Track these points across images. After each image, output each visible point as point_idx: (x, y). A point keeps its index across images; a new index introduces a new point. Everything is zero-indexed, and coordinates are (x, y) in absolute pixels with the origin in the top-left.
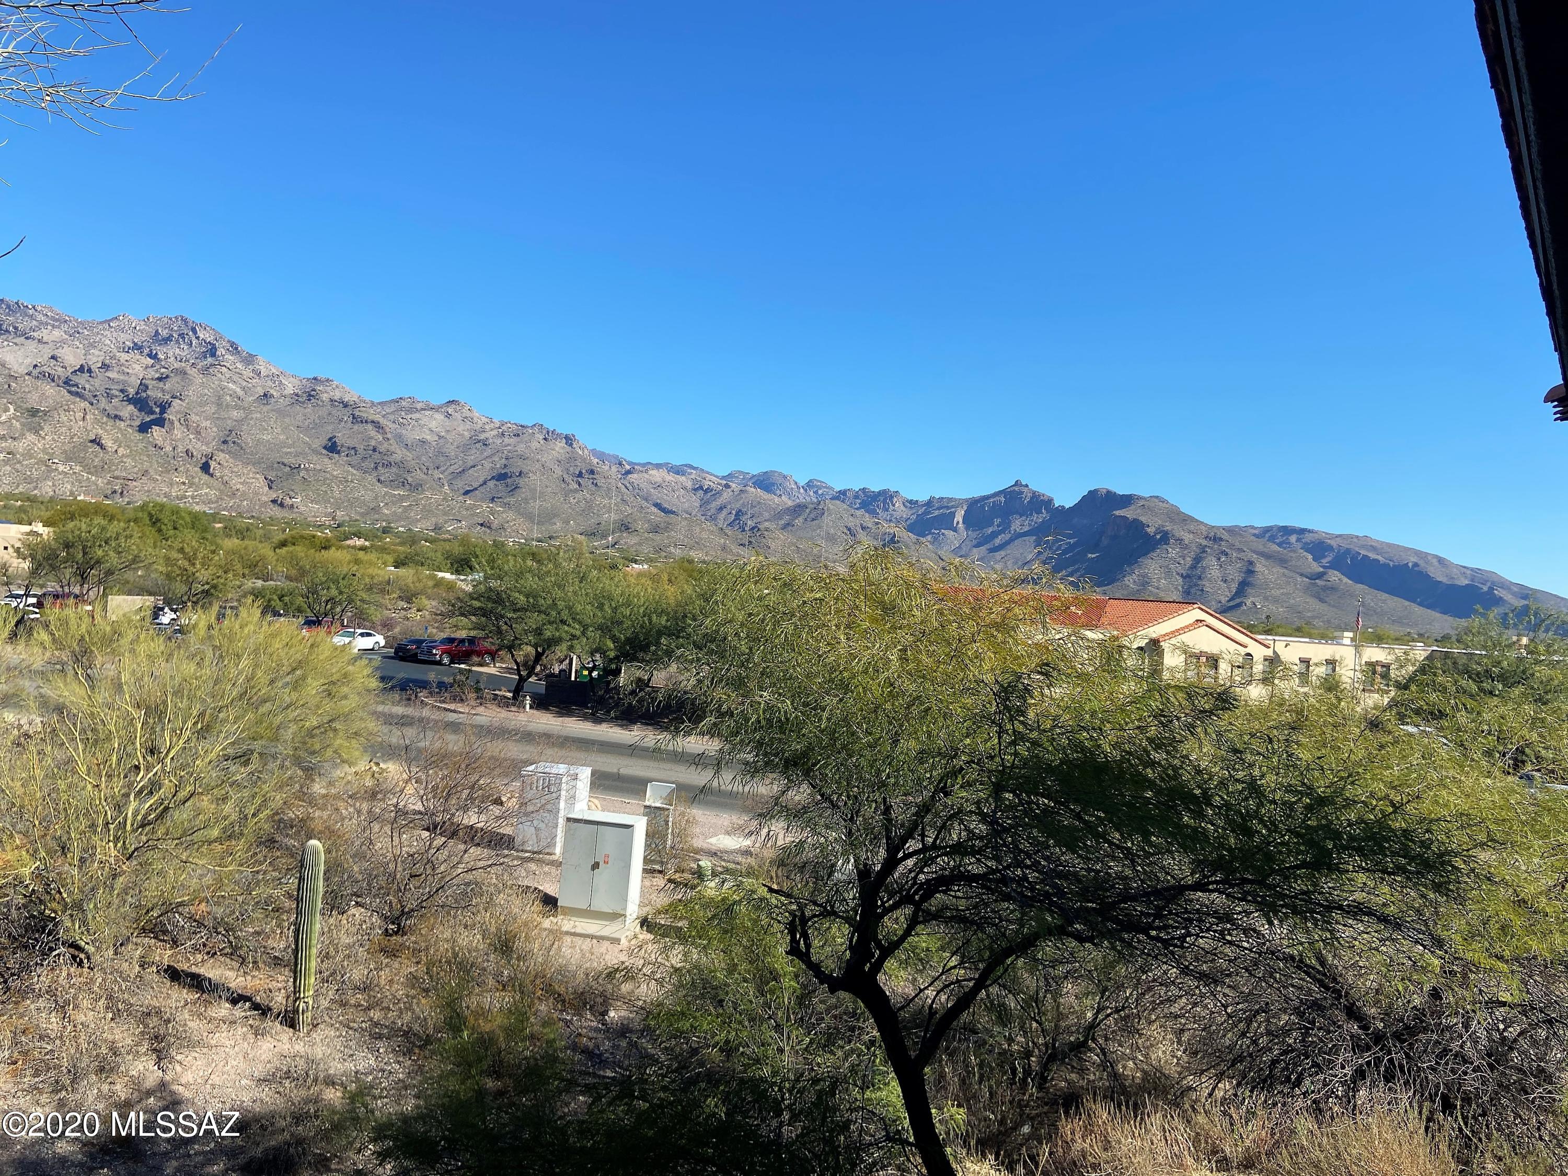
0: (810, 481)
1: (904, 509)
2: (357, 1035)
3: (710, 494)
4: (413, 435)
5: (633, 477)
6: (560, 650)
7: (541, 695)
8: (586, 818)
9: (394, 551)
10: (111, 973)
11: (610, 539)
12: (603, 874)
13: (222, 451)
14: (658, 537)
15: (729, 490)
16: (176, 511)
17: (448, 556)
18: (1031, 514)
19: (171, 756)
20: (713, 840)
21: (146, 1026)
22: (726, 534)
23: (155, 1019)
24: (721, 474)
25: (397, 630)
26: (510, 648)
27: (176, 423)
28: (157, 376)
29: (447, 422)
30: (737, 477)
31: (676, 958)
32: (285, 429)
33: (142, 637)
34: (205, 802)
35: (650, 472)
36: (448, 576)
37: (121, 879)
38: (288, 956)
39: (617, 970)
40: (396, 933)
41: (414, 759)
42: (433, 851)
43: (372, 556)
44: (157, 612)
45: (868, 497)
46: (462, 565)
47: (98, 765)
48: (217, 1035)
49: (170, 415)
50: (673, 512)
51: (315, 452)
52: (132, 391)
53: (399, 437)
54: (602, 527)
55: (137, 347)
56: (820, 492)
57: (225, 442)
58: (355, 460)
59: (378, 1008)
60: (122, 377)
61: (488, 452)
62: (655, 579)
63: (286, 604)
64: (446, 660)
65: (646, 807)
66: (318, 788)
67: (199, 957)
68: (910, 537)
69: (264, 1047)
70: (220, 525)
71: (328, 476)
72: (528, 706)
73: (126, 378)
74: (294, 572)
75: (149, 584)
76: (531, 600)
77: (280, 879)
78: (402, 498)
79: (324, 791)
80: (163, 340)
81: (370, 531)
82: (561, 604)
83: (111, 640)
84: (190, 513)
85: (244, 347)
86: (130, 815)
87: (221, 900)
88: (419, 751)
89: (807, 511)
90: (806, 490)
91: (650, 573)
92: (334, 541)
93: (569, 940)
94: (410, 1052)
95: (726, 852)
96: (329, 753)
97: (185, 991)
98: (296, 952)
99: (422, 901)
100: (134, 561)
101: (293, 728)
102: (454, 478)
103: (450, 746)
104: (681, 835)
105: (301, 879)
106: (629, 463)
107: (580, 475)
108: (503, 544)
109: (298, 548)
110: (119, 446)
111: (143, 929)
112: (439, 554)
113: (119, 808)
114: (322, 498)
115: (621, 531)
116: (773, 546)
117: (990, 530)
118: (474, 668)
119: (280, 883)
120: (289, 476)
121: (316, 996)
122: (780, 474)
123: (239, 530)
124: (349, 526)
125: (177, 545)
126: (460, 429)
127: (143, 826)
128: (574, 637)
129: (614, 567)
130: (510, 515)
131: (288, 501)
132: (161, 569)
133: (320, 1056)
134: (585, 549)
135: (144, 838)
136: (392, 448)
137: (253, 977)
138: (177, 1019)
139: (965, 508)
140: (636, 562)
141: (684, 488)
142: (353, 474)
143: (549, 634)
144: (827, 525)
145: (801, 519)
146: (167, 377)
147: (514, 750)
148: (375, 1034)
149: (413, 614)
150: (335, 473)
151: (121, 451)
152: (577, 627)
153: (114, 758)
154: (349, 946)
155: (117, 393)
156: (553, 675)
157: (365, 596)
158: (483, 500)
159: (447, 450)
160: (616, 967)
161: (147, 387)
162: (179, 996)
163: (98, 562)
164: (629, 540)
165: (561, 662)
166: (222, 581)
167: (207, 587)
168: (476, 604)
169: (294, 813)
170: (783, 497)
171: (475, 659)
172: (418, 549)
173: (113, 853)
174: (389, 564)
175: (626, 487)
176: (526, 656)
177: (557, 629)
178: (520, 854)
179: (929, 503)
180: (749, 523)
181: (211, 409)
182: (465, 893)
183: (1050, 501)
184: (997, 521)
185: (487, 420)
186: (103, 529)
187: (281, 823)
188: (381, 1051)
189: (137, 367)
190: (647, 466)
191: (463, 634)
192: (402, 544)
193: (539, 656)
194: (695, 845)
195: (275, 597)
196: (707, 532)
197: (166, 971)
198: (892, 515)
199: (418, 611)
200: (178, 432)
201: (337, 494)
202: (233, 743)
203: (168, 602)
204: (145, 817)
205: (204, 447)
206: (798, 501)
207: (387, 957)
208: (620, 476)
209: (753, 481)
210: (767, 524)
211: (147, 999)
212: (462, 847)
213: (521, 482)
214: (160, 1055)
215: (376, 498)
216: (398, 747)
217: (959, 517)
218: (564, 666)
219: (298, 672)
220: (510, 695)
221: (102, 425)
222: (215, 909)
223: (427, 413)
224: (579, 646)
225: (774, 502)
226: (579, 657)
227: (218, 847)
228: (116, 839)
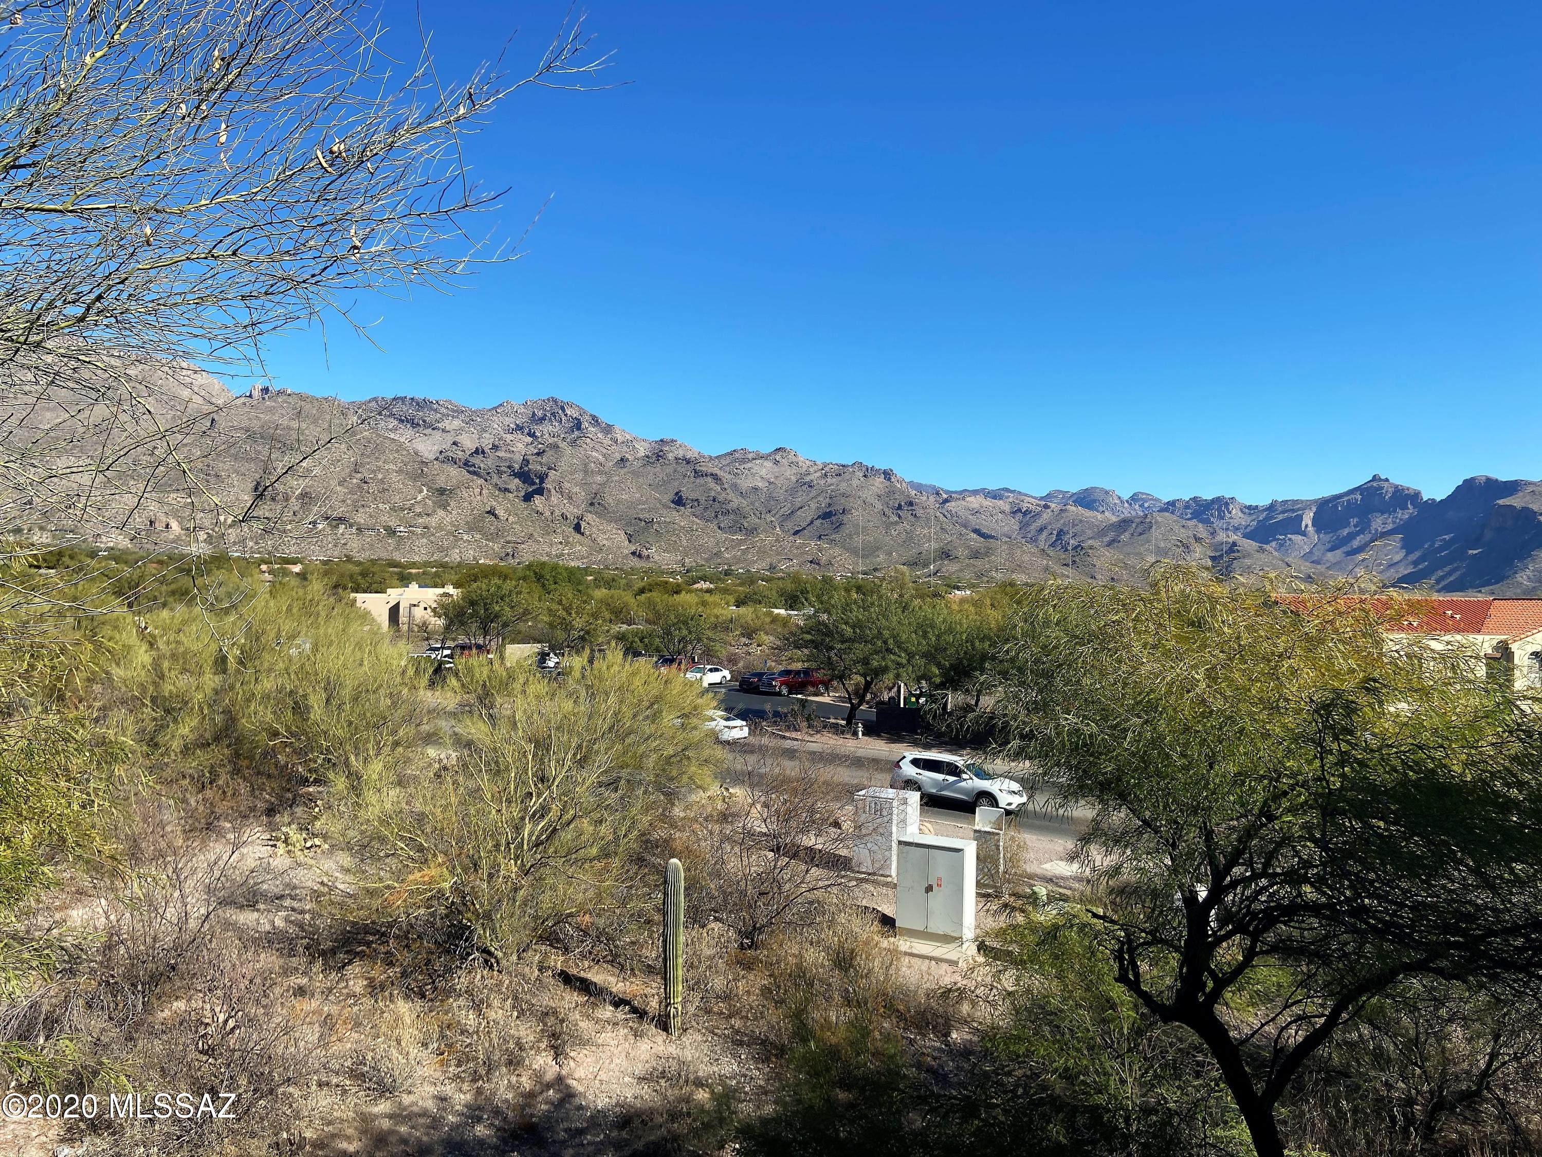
0: (1135, 494)
1: (1242, 516)
2: (721, 1041)
3: (1029, 516)
4: (745, 484)
5: (951, 505)
6: (887, 679)
7: (872, 722)
8: (916, 841)
9: (736, 592)
10: (516, 976)
11: (932, 567)
12: (936, 899)
13: (590, 512)
14: (978, 563)
15: (1049, 510)
16: (555, 567)
17: (782, 593)
18: (1395, 511)
19: (556, 784)
20: (1047, 866)
21: (545, 1025)
22: (1048, 555)
23: (553, 1019)
24: (1038, 495)
25: (741, 665)
26: (841, 678)
27: (553, 491)
28: (536, 451)
29: (776, 469)
30: (1056, 497)
31: (1008, 982)
32: (639, 487)
33: (531, 679)
34: (585, 824)
35: (968, 499)
36: (782, 612)
37: (522, 892)
38: (659, 964)
39: (950, 990)
40: (750, 947)
41: (756, 785)
42: (777, 871)
43: (715, 598)
44: (543, 657)
45: (1201, 506)
46: (792, 602)
47: (499, 792)
48: (603, 1035)
49: (548, 484)
50: (992, 537)
51: (665, 506)
52: (517, 466)
53: (735, 486)
54: (923, 556)
55: (519, 428)
56: (1146, 505)
57: (592, 504)
58: (699, 510)
59: (737, 1016)
60: (509, 455)
61: (814, 493)
62: (975, 604)
63: (646, 645)
64: (785, 691)
65: (976, 831)
66: (678, 812)
67: (586, 964)
68: (1249, 545)
69: (643, 1048)
70: (591, 578)
71: (676, 527)
72: (860, 733)
73: (512, 456)
74: (651, 616)
75: (536, 633)
76: (858, 631)
77: (650, 894)
78: (740, 542)
79: (682, 815)
80: (539, 419)
81: (714, 574)
82: (886, 633)
83: (506, 684)
84: (566, 569)
85: (604, 418)
86: (526, 835)
87: (602, 912)
88: (761, 776)
89: (1134, 525)
90: (1131, 504)
91: (972, 599)
92: (683, 586)
93: (907, 960)
94: (767, 1060)
95: (1062, 878)
96: (685, 778)
97: (576, 994)
98: (665, 960)
99: (771, 918)
100: (524, 614)
101: (654, 756)
102: (786, 519)
103: (788, 772)
104: (1012, 860)
105: (665, 894)
106: (946, 492)
107: (900, 507)
108: (831, 579)
109: (654, 594)
110: (509, 515)
111: (540, 936)
112: (774, 593)
113: (518, 829)
114: (672, 547)
115: (942, 559)
116: (1098, 564)
117: (1345, 532)
118: (809, 698)
119: (650, 898)
120: (646, 529)
121: (685, 1001)
122: (1102, 489)
123: (606, 581)
124: (697, 571)
125: (556, 597)
126: (787, 474)
127: (537, 845)
128: (899, 665)
129: (936, 595)
130: (837, 551)
131: (645, 553)
132: (545, 619)
133: (689, 1059)
134: (907, 578)
135: (539, 857)
136: (729, 498)
137: (632, 983)
138: (570, 1019)
139: (1314, 509)
140: (958, 588)
141: (1002, 512)
142: (697, 524)
143: (876, 664)
144: (1156, 539)
145: (1127, 534)
146: (544, 451)
147: (844, 775)
148: (737, 1041)
149: (754, 649)
150: (682, 524)
151: (511, 519)
152: (903, 655)
153: (512, 786)
154: (710, 958)
155: (506, 469)
156: (882, 703)
157: (710, 634)
158: (811, 538)
159: (777, 495)
160: (949, 987)
161: (528, 462)
162: (571, 999)
163: (497, 616)
164: (950, 568)
165: (890, 689)
166: (593, 627)
167: (582, 633)
168: (809, 637)
169: (659, 834)
170: (1107, 514)
171: (811, 689)
172: (756, 589)
173: (515, 869)
174: (731, 603)
175: (944, 515)
176: (857, 684)
177: (884, 658)
178: (857, 875)
179: (1272, 507)
180: (1072, 542)
181: (579, 476)
182: (808, 912)
183: (1417, 494)
184: (1354, 521)
185: (811, 463)
186: (499, 587)
187: (646, 842)
188: (743, 1057)
189: (520, 445)
190: (963, 494)
191: (798, 666)
192: (741, 585)
193: (868, 685)
194: (1028, 870)
195: (637, 639)
196: (1027, 554)
197: (560, 975)
198: (1229, 523)
199: (758, 646)
200: (554, 499)
201: (684, 543)
202: (606, 772)
203: (553, 648)
204: (538, 837)
205: (575, 510)
206: (1123, 516)
207: (743, 969)
208: (937, 506)
209: (1074, 499)
210: (1090, 542)
211: (545, 1000)
212: (803, 867)
213: (845, 518)
214: (558, 1052)
215: (717, 544)
216: (743, 773)
217: (1308, 519)
218: (893, 693)
219: (656, 706)
220: (843, 722)
221: (495, 498)
222: (597, 920)
223: (758, 462)
224: (905, 674)
225: (1097, 519)
226: (905, 684)
227: (598, 865)
228: (517, 858)
